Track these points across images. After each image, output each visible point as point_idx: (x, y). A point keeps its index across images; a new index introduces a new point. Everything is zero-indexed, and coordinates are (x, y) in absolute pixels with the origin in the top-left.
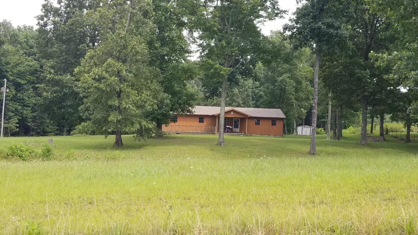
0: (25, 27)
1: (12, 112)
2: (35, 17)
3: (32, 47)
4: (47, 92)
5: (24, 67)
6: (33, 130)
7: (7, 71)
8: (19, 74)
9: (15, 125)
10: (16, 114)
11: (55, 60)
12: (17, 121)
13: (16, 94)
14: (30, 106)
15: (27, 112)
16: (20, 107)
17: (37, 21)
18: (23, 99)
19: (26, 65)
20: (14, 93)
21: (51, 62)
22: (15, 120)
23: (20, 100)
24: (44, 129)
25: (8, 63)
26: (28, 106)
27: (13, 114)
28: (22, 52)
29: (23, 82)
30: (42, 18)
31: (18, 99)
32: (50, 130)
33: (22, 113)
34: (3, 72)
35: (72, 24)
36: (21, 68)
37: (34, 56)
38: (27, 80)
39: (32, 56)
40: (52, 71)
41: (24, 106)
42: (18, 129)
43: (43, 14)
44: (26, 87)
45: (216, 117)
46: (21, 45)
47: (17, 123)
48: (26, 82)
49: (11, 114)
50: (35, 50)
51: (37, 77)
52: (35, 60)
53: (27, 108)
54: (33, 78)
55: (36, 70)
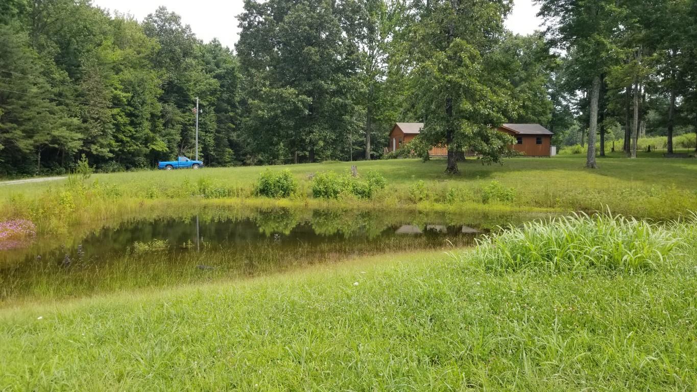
3: (208, 63)
6: (213, 160)
7: (188, 90)
8: (198, 94)
15: (210, 139)
18: (205, 124)
23: (202, 125)
24: (224, 160)
25: (188, 81)
26: (210, 132)
28: (200, 68)
30: (244, 18)
33: (205, 140)
34: (185, 91)
36: (201, 87)
37: (212, 73)
39: (210, 72)
40: (268, 83)
41: (206, 132)
43: (246, 12)
44: (207, 109)
46: (197, 59)
48: (207, 103)
50: (212, 66)
51: (217, 98)
52: (214, 77)
53: (209, 135)
54: (213, 99)
55: (216, 90)
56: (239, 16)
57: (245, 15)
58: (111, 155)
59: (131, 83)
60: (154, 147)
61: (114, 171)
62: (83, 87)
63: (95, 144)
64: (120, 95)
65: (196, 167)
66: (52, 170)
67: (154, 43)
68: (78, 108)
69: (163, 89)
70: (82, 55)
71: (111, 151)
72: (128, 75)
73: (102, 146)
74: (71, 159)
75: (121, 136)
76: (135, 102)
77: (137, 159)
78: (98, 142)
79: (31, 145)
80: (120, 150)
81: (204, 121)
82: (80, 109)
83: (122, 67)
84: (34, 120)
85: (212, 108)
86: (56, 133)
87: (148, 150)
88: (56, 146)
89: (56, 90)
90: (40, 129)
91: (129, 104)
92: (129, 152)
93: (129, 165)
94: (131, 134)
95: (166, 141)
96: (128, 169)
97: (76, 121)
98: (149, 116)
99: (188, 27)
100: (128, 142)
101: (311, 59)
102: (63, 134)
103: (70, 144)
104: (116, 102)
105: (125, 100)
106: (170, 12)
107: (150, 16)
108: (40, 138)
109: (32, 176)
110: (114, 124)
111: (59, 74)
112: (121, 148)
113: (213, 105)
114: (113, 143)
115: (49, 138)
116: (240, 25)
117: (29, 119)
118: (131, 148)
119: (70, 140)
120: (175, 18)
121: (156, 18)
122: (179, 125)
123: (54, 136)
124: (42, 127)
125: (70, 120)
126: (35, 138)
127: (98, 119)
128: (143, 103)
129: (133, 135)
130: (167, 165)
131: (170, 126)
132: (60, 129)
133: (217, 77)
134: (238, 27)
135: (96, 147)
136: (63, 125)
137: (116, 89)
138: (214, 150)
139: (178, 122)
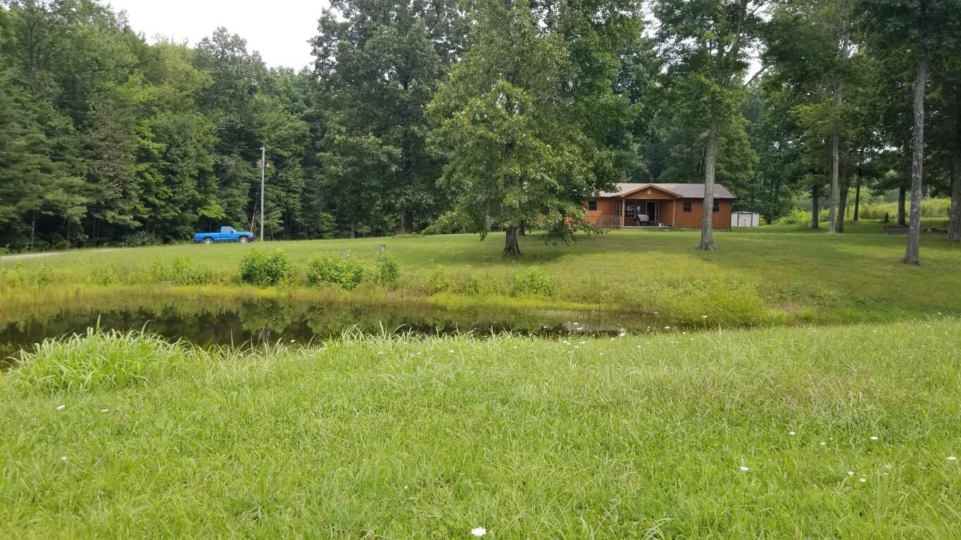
0: (281, 70)
1: (272, 201)
2: (308, 42)
3: (295, 100)
4: (336, 165)
5: (286, 130)
6: (303, 229)
7: (261, 137)
8: (278, 142)
9: (278, 221)
10: (278, 205)
11: (347, 110)
12: (281, 215)
13: (277, 173)
14: (298, 192)
15: (295, 202)
16: (283, 194)
17: (313, 48)
18: (287, 181)
19: (290, 127)
20: (273, 171)
21: (341, 115)
22: (278, 213)
23: (283, 182)
24: (318, 228)
25: (262, 124)
26: (294, 192)
27: (273, 205)
28: (281, 107)
29: (286, 154)
30: (319, 42)
31: (280, 181)
32: (327, 229)
33: (286, 203)
34: (256, 138)
35: (373, 48)
36: (282, 132)
37: (300, 113)
38: (291, 151)
39: (297, 112)
40: (343, 129)
41: (289, 191)
42: (282, 228)
43: (322, 34)
44: (290, 162)
45: (621, 201)
46: (279, 95)
47: (280, 219)
48: (290, 153)
49: (271, 204)
50: (300, 104)
51: (306, 146)
52: (302, 119)
53: (294, 195)
54: (300, 148)
55: (304, 136)
56: (312, 39)
57: (320, 38)
58: (137, 224)
59: (166, 130)
60: (206, 213)
61: (143, 244)
62: (91, 137)
63: (112, 209)
64: (149, 145)
65: (244, 240)
66: (51, 243)
67: (204, 77)
68: (85, 163)
69: (219, 137)
70: (92, 96)
71: (135, 219)
72: (163, 119)
73: (122, 212)
74: (80, 230)
75: (152, 199)
76: (173, 155)
77: (179, 228)
78: (117, 207)
79: (14, 212)
80: (150, 217)
81: (286, 177)
82: (88, 165)
83: (155, 109)
84: (16, 181)
85: (297, 161)
86: (49, 197)
87: (196, 218)
88: (51, 213)
89: (53, 141)
90: (28, 191)
91: (165, 158)
92: (165, 220)
93: (168, 237)
94: (167, 196)
95: (225, 205)
96: (166, 242)
97: (78, 181)
98: (195, 173)
99: (256, 54)
100: (161, 206)
101: (398, 98)
102: (59, 198)
103: (70, 211)
104: (144, 155)
105: (156, 152)
106: (232, 34)
107: (206, 40)
108: (26, 203)
109: (19, 252)
110: (140, 184)
111: (60, 121)
112: (153, 214)
113: (300, 155)
114: (140, 207)
115: (39, 202)
116: (314, 52)
117: (11, 180)
118: (168, 214)
119: (70, 205)
120: (239, 43)
121: (214, 43)
122: (245, 184)
123: (48, 201)
124: (30, 189)
125: (69, 180)
126: (20, 204)
127: (116, 176)
128: (185, 155)
129: (170, 197)
130: (205, 238)
131: (233, 184)
132: (55, 192)
133: (307, 119)
134: (312, 54)
135: (113, 213)
136: (61, 186)
137: (144, 138)
138: (303, 216)
139: (245, 179)
